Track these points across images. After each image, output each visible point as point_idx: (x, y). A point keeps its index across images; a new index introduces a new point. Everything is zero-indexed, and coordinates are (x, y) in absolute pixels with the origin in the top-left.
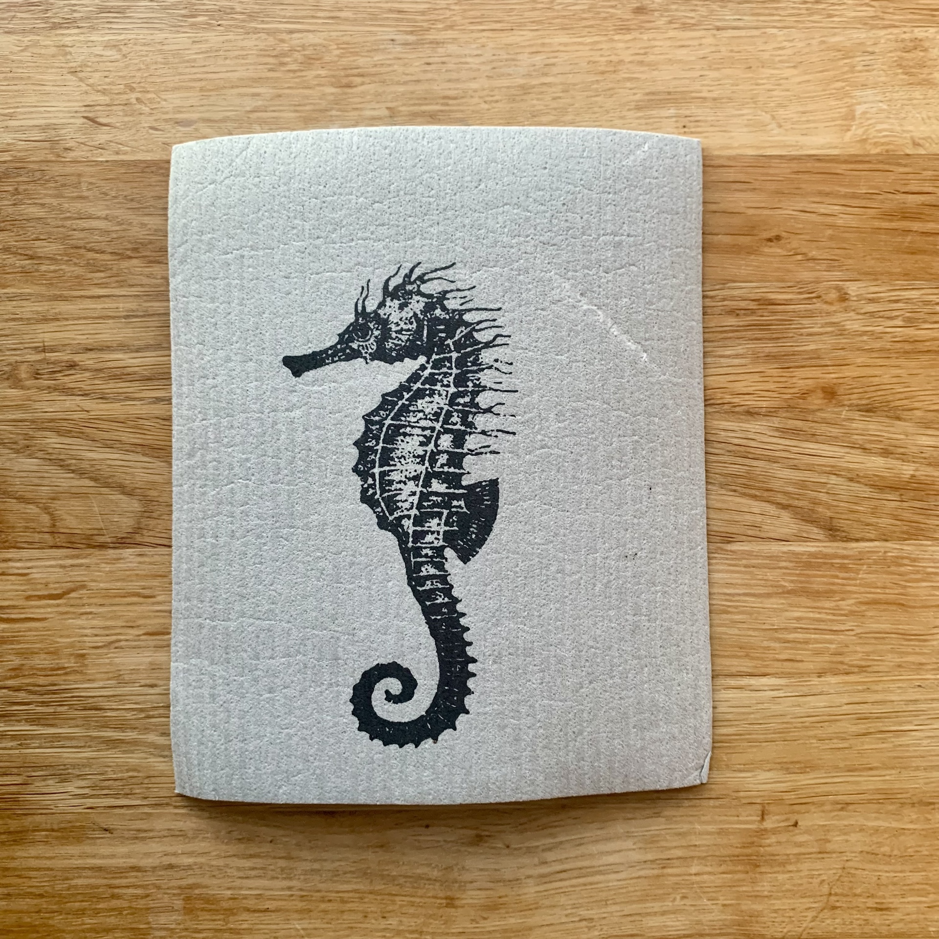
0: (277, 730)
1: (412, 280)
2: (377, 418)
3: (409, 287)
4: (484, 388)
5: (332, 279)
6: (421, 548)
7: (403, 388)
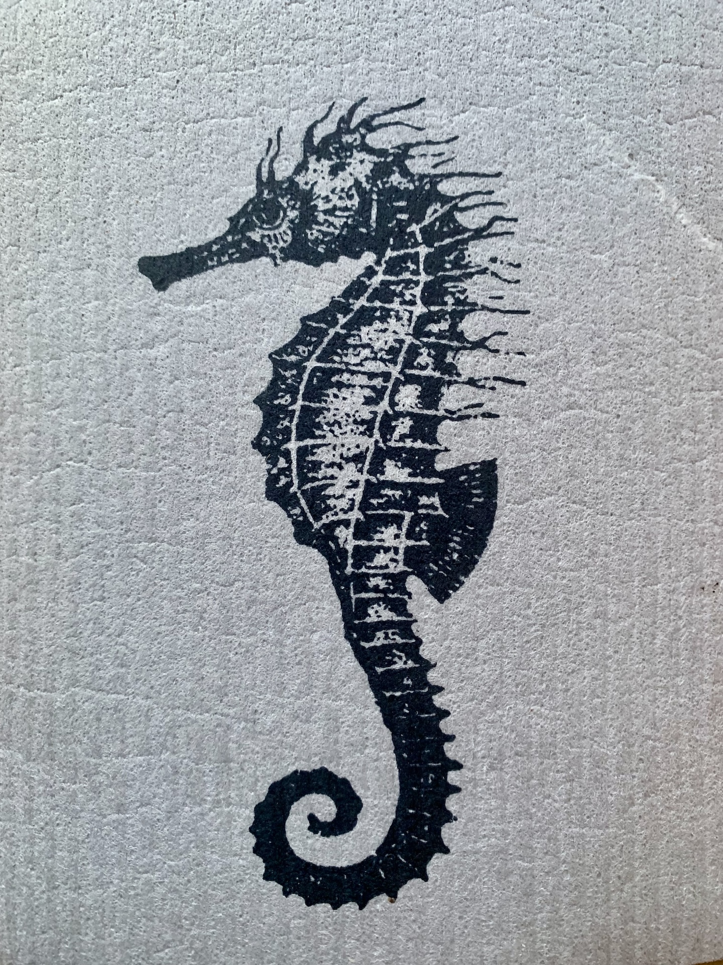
1: (352, 126)
2: (293, 358)
3: (347, 139)
4: (473, 307)
5: (221, 130)
6: (367, 576)
7: (337, 307)
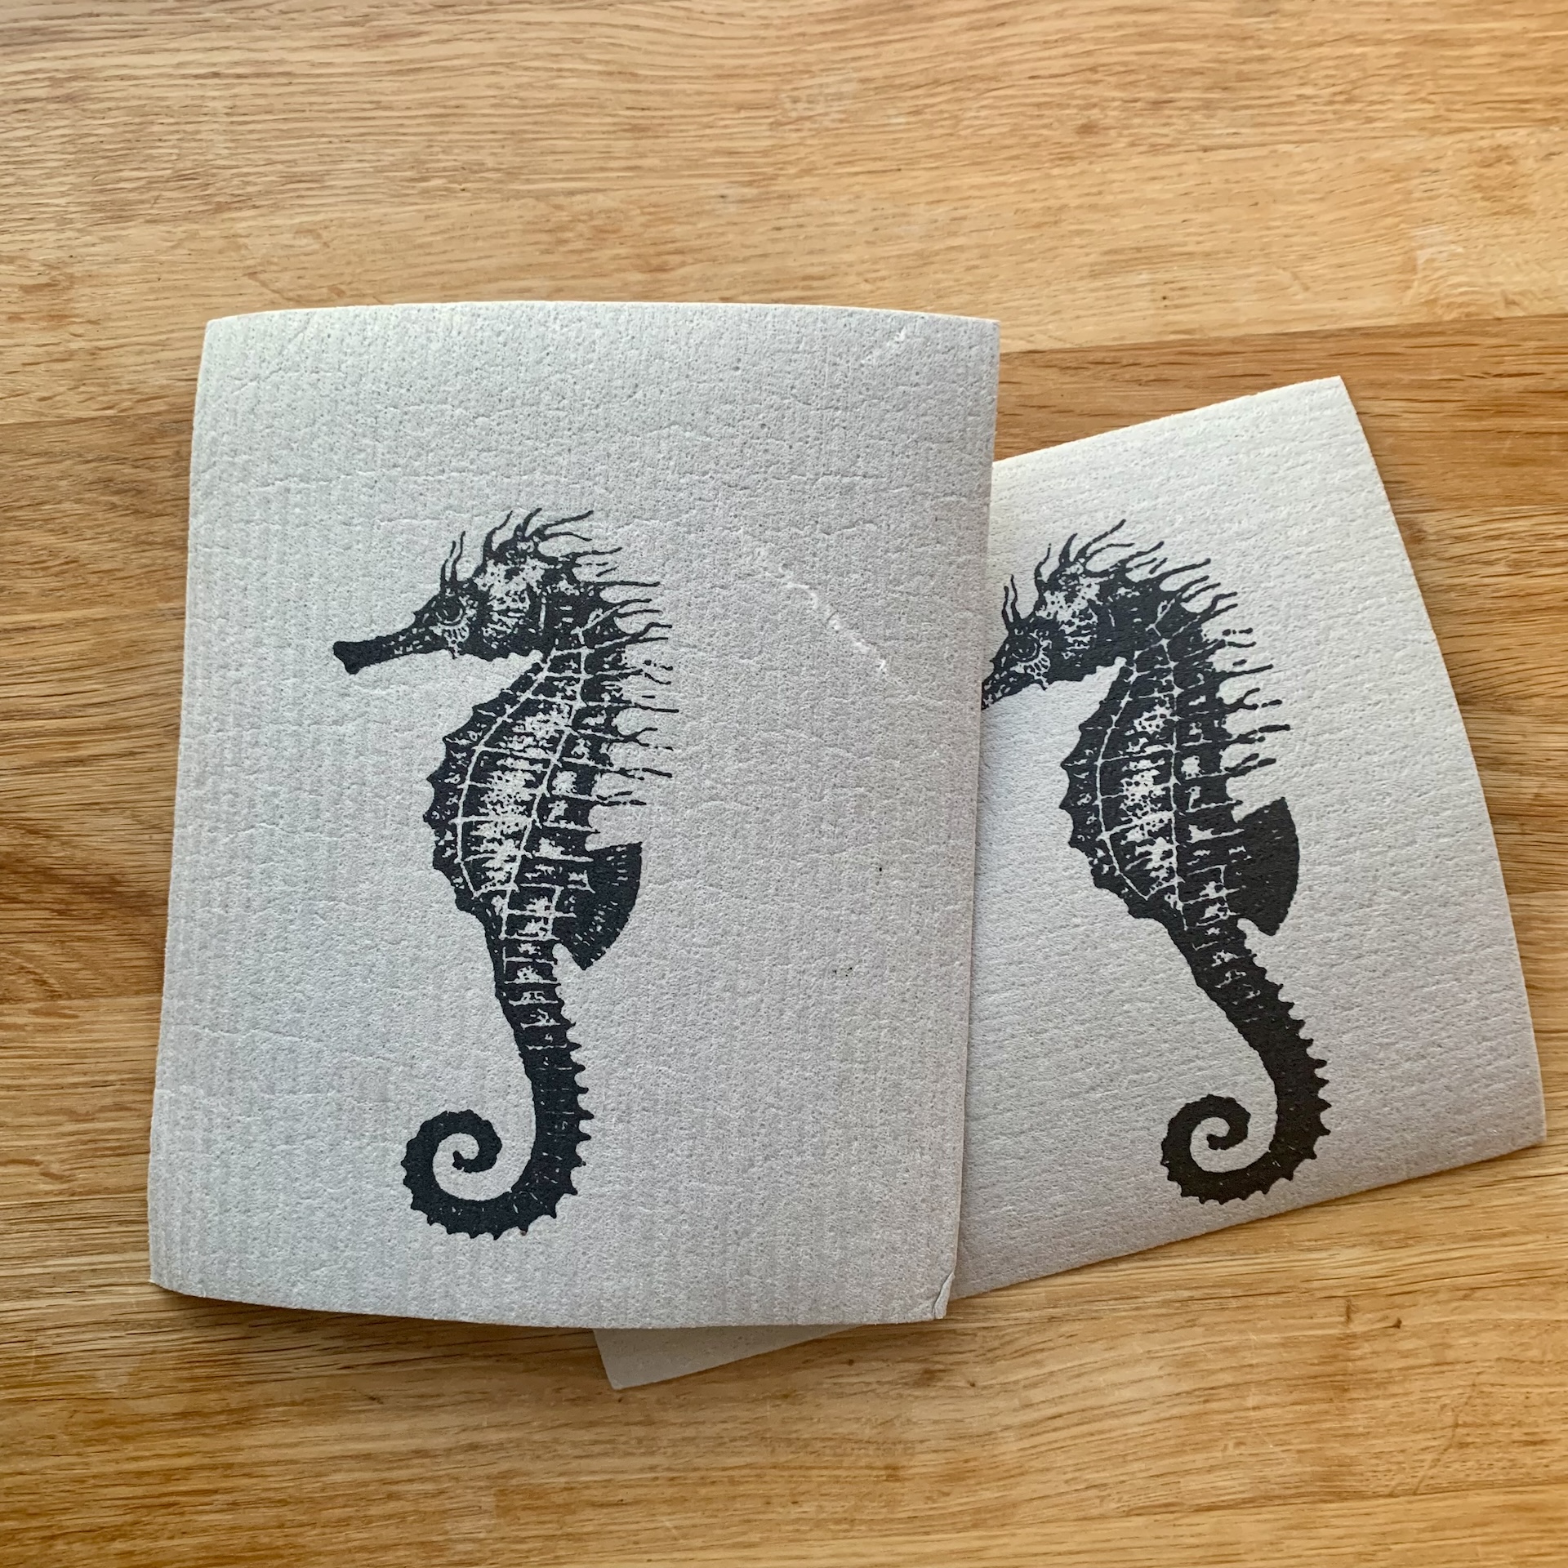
0: (294, 1198)
1: (527, 534)
2: (464, 742)
3: (522, 546)
4: (627, 704)
5: (412, 529)
6: (519, 942)
7: (505, 698)
